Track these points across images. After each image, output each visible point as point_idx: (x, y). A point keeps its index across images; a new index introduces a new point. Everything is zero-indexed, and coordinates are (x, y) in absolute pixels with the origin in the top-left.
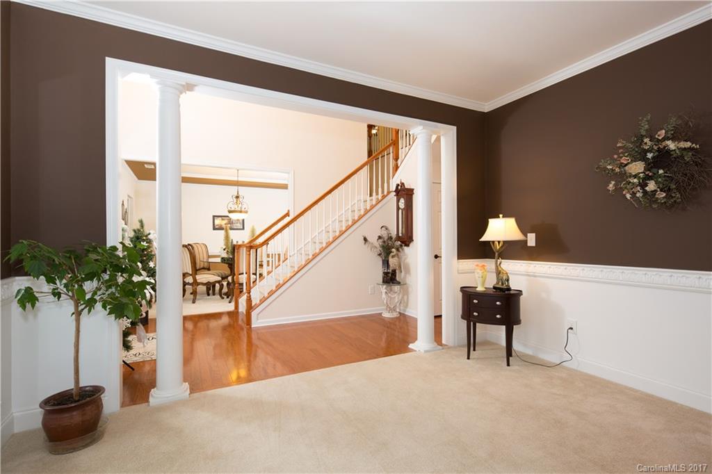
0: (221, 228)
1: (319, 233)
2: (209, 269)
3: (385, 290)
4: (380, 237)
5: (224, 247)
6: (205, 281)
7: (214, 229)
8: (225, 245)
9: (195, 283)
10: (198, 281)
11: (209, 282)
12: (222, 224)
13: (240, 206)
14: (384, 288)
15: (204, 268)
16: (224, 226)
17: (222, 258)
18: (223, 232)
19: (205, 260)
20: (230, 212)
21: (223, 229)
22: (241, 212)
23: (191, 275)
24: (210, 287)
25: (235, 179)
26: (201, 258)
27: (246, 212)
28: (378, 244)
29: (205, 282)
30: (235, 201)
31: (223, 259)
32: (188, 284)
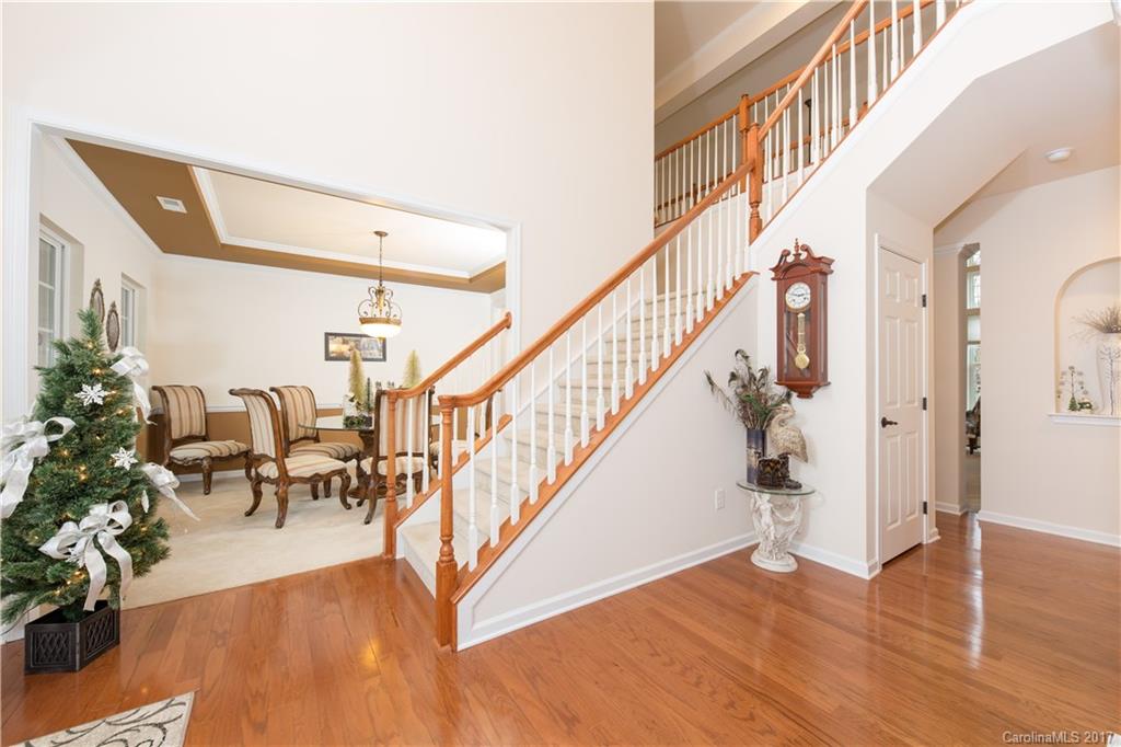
0: (341, 358)
1: (571, 365)
2: (316, 440)
3: (769, 506)
4: (733, 376)
5: (352, 395)
6: (308, 473)
7: (328, 358)
8: (351, 390)
9: (285, 479)
10: (291, 474)
11: (317, 475)
12: (344, 348)
13: (386, 309)
14: (764, 500)
15: (306, 438)
16: (348, 354)
17: (347, 419)
18: (347, 365)
19: (308, 424)
20: (364, 321)
21: (347, 359)
22: (388, 321)
23: (274, 460)
24: (318, 486)
25: (375, 262)
26: (300, 419)
27: (398, 323)
28: (730, 391)
29: (308, 475)
30: (375, 300)
31: (349, 422)
32: (268, 480)
